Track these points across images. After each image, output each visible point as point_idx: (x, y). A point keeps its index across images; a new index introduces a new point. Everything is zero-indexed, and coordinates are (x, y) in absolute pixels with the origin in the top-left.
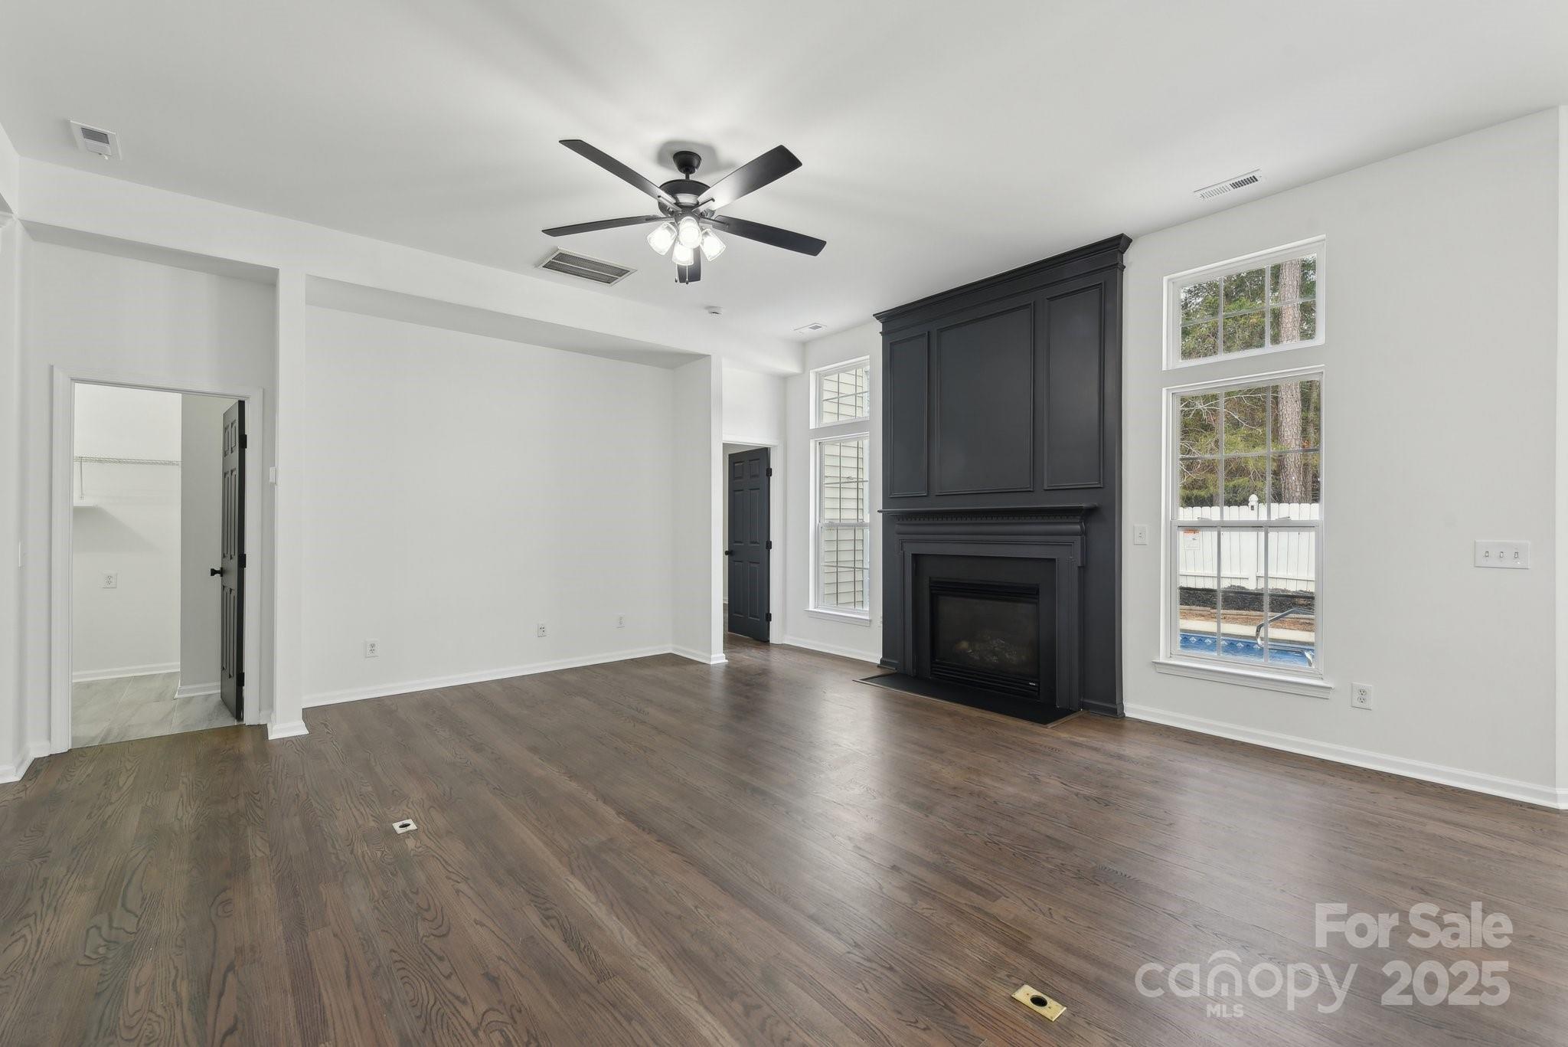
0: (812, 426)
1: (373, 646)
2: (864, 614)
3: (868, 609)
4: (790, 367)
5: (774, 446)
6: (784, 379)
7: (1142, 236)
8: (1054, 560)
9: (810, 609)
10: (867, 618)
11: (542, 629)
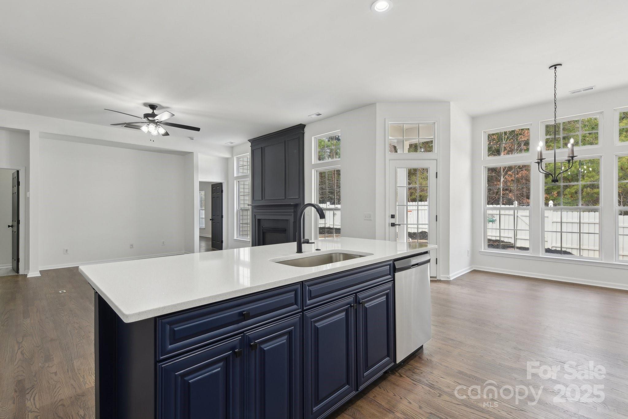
0: (235, 175)
1: (67, 250)
2: (248, 239)
3: (249, 238)
4: (227, 155)
5: (224, 182)
6: (227, 159)
7: (308, 124)
8: (288, 220)
9: (235, 238)
10: (249, 240)
11: (132, 245)
